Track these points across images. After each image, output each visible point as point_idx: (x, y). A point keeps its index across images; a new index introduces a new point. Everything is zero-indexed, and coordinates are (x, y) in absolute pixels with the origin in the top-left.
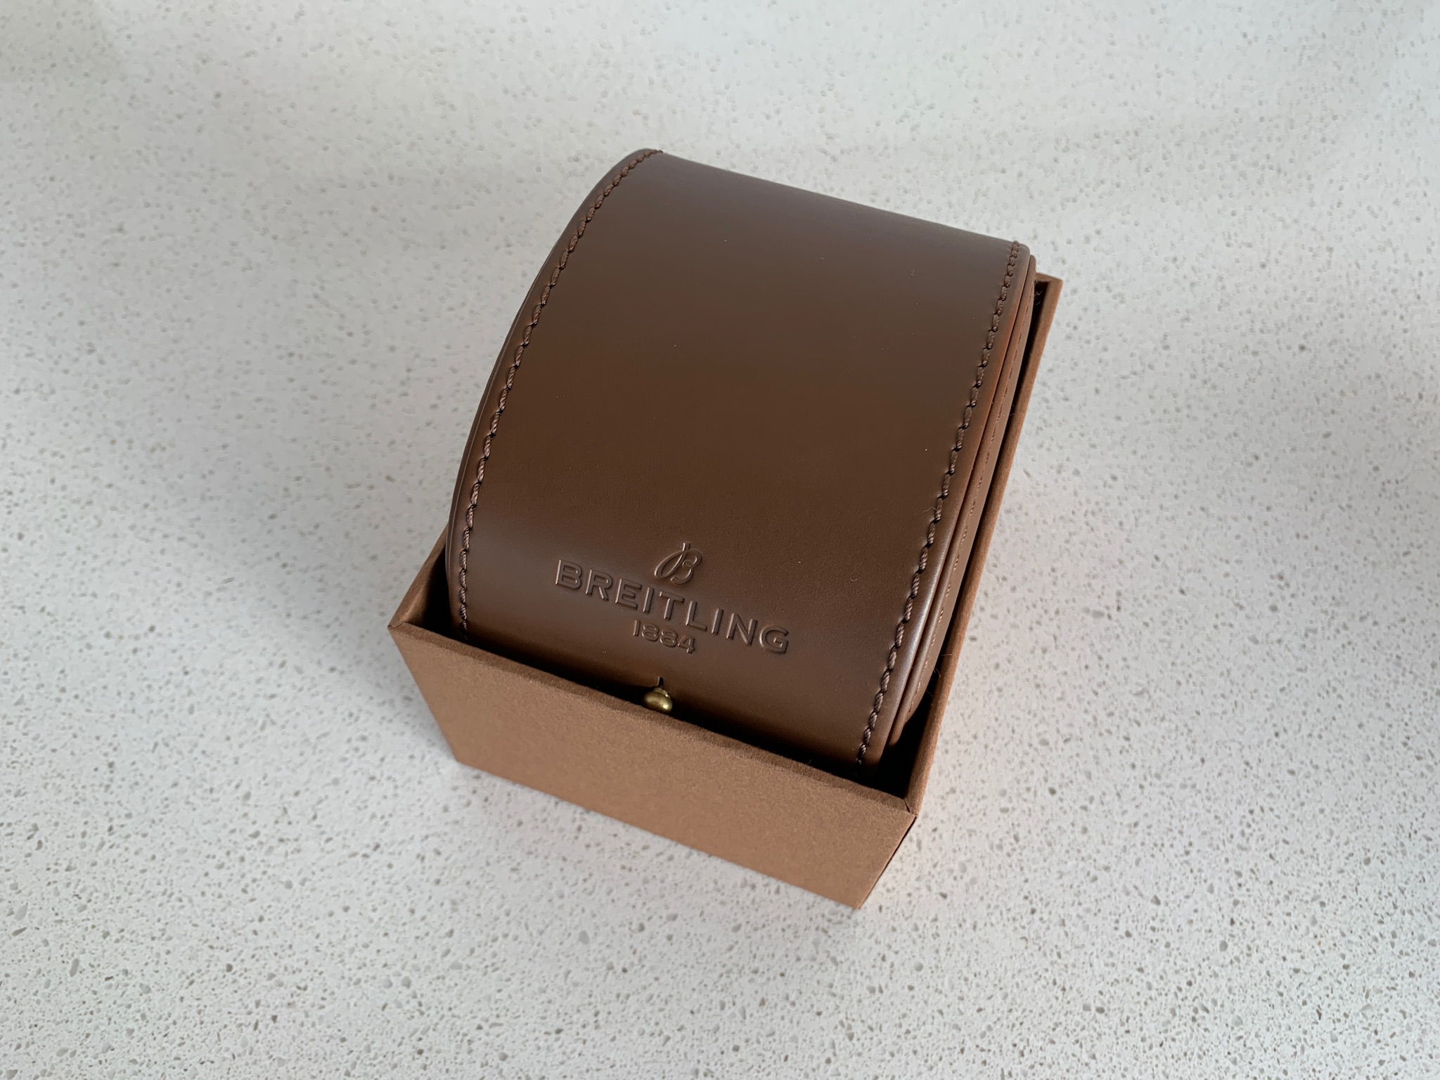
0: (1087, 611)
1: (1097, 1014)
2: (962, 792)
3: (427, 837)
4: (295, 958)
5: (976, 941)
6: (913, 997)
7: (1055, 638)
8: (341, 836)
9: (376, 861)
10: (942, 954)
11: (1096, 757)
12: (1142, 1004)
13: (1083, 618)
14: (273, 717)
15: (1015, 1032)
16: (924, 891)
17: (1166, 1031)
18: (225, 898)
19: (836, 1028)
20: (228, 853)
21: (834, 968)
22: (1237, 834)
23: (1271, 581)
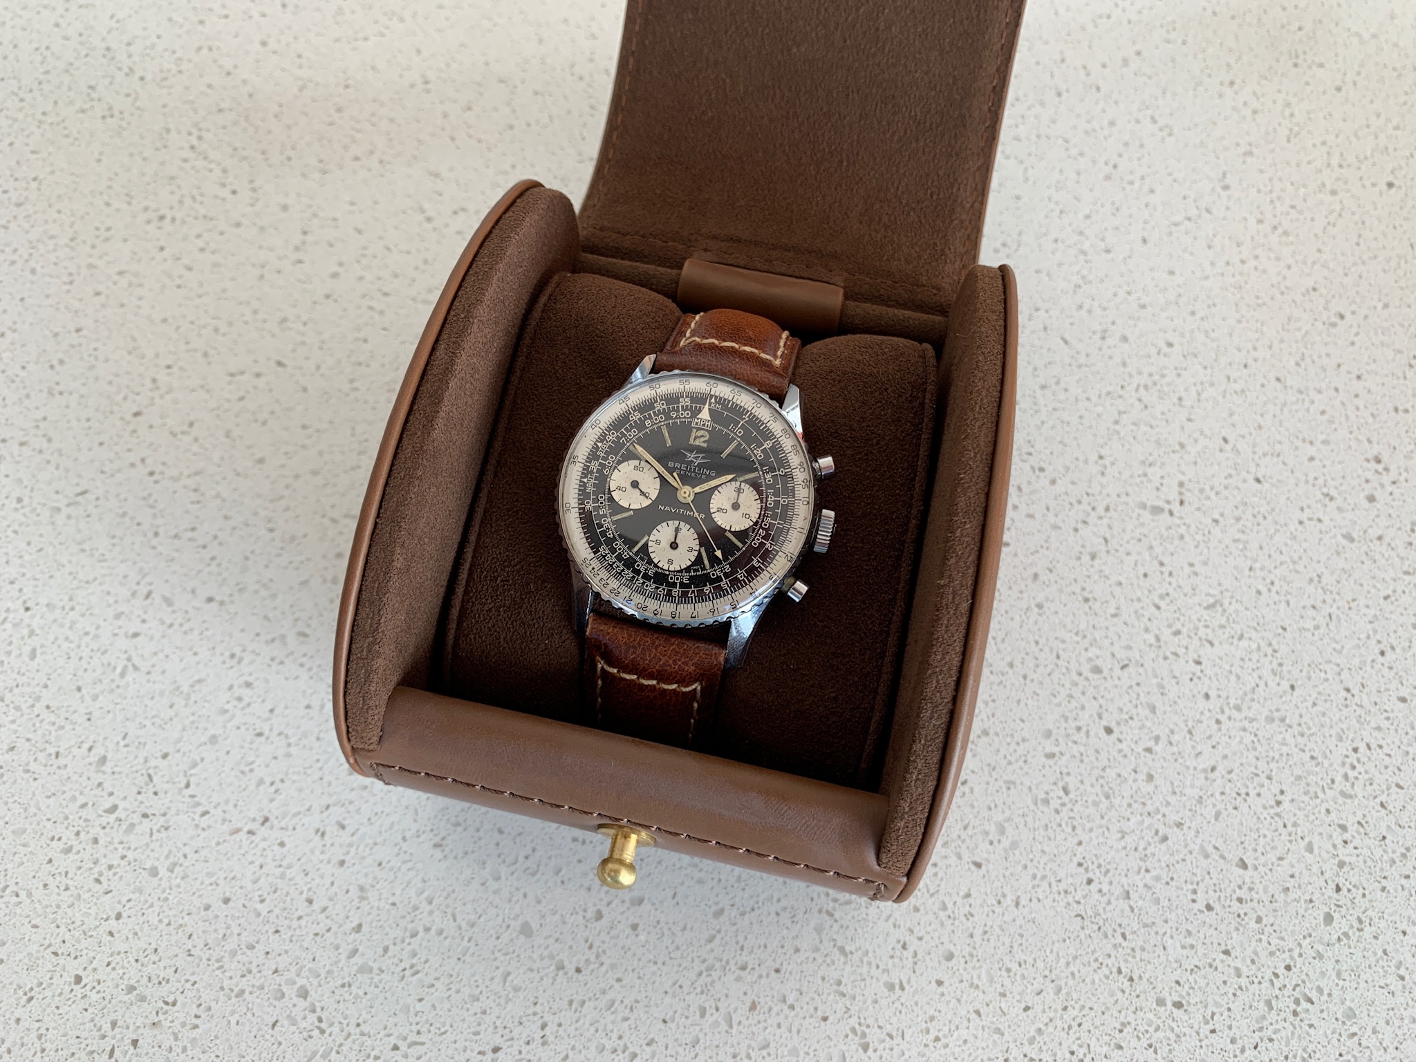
0: (1144, 506)
1: (1175, 1010)
2: (997, 734)
3: (328, 807)
4: (161, 964)
5: (1019, 922)
6: (942, 994)
7: (1106, 540)
8: (219, 810)
9: (264, 840)
10: (978, 938)
11: (1161, 686)
12: (1230, 996)
13: (1139, 515)
14: (136, 660)
15: (1073, 1036)
16: (953, 860)
17: (1261, 1029)
18: (73, 891)
19: (847, 1036)
20: (78, 834)
21: (842, 959)
22: (1339, 779)
23: (1366, 464)
